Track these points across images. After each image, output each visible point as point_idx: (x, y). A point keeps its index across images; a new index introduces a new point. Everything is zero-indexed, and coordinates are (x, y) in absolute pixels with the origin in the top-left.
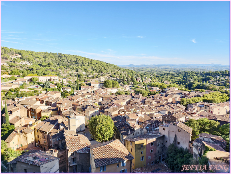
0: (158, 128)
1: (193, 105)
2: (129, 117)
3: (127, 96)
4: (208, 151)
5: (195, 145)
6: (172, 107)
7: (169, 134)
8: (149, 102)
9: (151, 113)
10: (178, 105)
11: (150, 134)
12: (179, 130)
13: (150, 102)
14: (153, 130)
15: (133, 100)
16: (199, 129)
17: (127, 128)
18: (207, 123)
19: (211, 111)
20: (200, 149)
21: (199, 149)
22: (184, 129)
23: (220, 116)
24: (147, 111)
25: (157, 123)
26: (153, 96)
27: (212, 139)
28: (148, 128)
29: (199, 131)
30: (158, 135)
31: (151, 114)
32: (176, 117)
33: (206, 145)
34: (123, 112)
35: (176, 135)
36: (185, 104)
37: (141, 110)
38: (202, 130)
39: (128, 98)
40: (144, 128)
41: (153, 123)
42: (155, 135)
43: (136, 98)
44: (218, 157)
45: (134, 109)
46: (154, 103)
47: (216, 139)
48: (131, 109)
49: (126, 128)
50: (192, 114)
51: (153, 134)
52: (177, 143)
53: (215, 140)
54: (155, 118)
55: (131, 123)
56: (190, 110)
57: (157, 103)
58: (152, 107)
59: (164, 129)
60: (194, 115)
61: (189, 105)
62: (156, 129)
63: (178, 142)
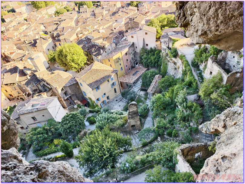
0: (124, 38)
1: (143, 4)
2: (93, 37)
3: (71, 13)
4: (176, 42)
5: (163, 41)
6: (125, 12)
7: (137, 40)
8: (99, 13)
9: (109, 25)
10: (130, 7)
11: (120, 46)
12: (146, 33)
13: (100, 13)
14: (120, 41)
15: (81, 16)
16: (160, 27)
17: (97, 48)
19: (160, 5)
21: (167, 43)
22: (150, 31)
23: (167, 7)
24: (105, 24)
25: (121, 33)
26: (98, 4)
27: (174, 32)
28: (115, 41)
29: (160, 28)
30: (128, 44)
32: (138, 22)
33: (173, 38)
34: (81, 33)
35: (144, 38)
36: (136, 4)
37: (98, 26)
38: (163, 27)
39: (75, 15)
40: (112, 42)
41: (118, 35)
42: (126, 45)
43: (83, 12)
44: (182, 44)
45: (91, 26)
46: (105, 12)
47: (177, 31)
48: (88, 28)
49: (96, 48)
50: (146, 13)
51: (123, 45)
52: (146, 45)
53: (176, 31)
54: (115, 29)
55: (99, 42)
56: (145, 10)
57: (108, 12)
58: (107, 18)
59: (132, 37)
60: (148, 14)
61: (140, 4)
62: (123, 40)
63: (147, 44)
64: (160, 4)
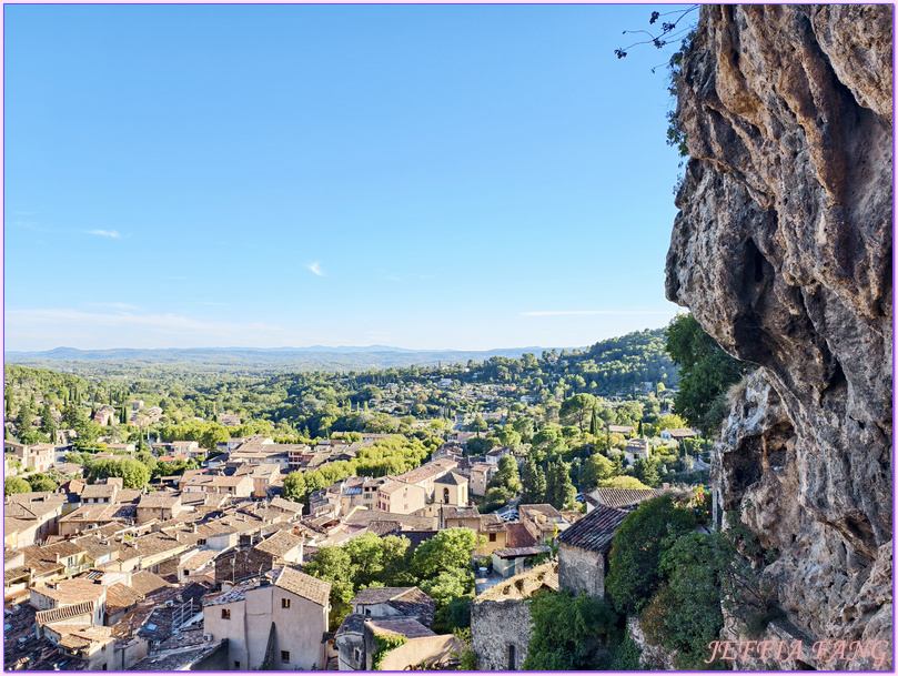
0: (198, 618)
1: (328, 495)
2: (52, 602)
3: (42, 499)
4: (387, 653)
5: (344, 641)
6: (252, 515)
7: (246, 629)
8: (154, 509)
9: (168, 555)
10: (277, 501)
11: (163, 656)
12: (284, 600)
13: (159, 508)
14: (176, 631)
15: (74, 514)
16: (352, 580)
17: (43, 657)
18: (373, 551)
19: (384, 504)
20: (360, 652)
21: (357, 653)
22: (302, 593)
23: (410, 515)
24: (149, 551)
25: (197, 594)
26: (172, 481)
27: (394, 604)
28: (152, 627)
29: (352, 585)
30: (202, 646)
31: (166, 562)
32: (272, 552)
33: (379, 631)
34: (21, 580)
35: (273, 624)
36: (302, 494)
37: (116, 555)
38: (362, 579)
39: (51, 508)
40: (135, 632)
41: (176, 602)
42: (188, 653)
43: (91, 501)
44: (414, 664)
45: (80, 555)
46: (179, 509)
47: (406, 600)
48: (64, 561)
49: (36, 660)
50: (326, 526)
51: (180, 651)
52: (280, 655)
53: (402, 603)
54: (186, 573)
55: (66, 630)
56: (321, 515)
57: (192, 508)
58: (170, 528)
59: (226, 614)
60: (332, 531)
61: (315, 495)
62: (189, 624)
63: (283, 652)
64: (386, 501)
